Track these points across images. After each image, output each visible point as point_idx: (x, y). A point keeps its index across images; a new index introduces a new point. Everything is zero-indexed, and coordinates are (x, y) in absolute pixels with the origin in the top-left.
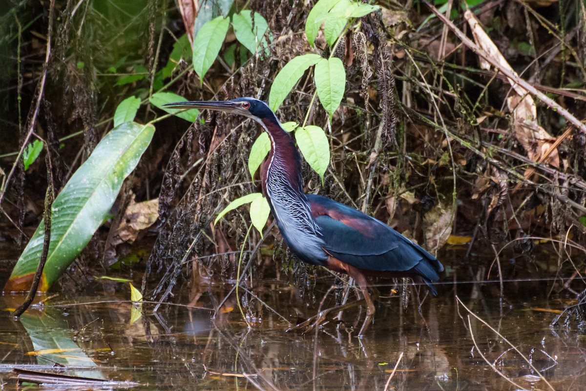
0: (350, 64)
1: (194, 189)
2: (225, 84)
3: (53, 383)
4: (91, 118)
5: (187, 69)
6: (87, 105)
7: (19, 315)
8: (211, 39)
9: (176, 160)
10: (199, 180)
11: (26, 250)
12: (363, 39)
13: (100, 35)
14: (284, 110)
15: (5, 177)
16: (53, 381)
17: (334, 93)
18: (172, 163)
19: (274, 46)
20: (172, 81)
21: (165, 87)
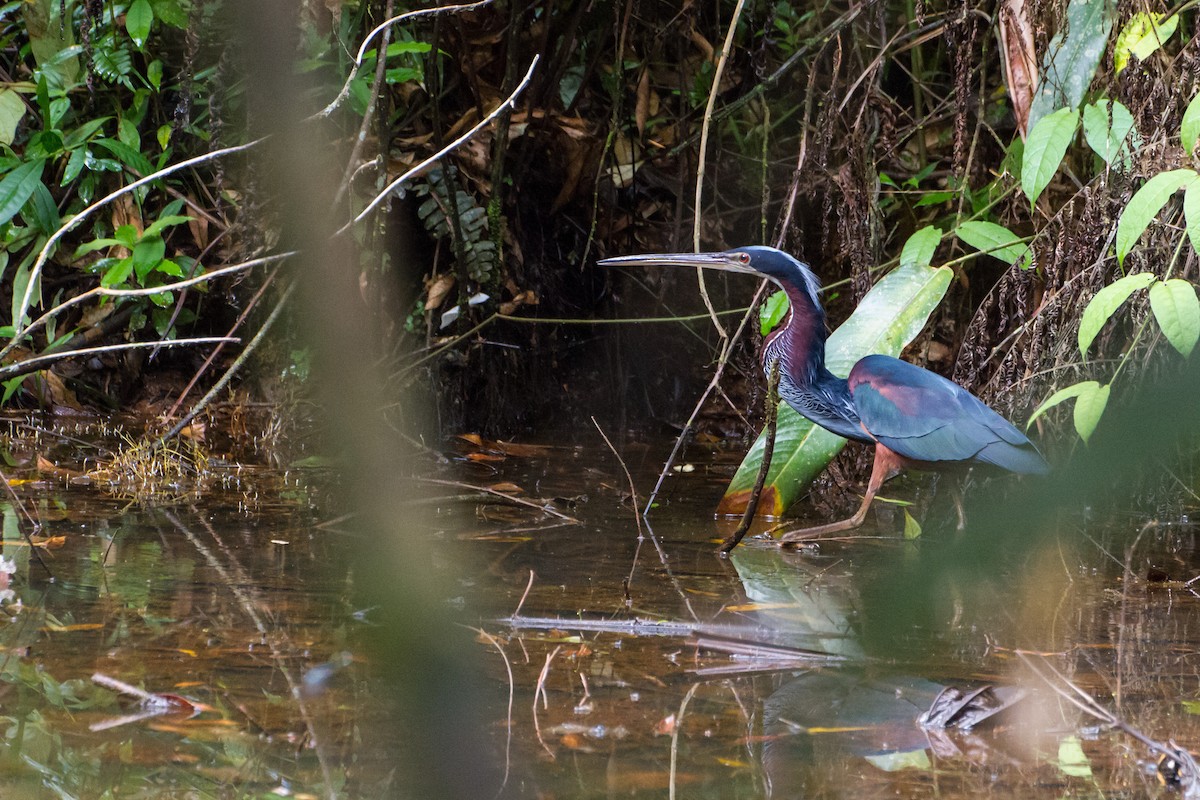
1: (1006, 370)
2: (1062, 211)
3: (750, 655)
4: (863, 255)
5: (1013, 187)
6: (858, 235)
7: (728, 550)
8: (1049, 143)
9: (981, 323)
10: (1013, 357)
11: (751, 452)
13: (888, 129)
14: (1149, 255)
15: (726, 341)
16: (750, 651)
18: (974, 329)
19: (1139, 156)
20: (991, 204)
21: (980, 213)
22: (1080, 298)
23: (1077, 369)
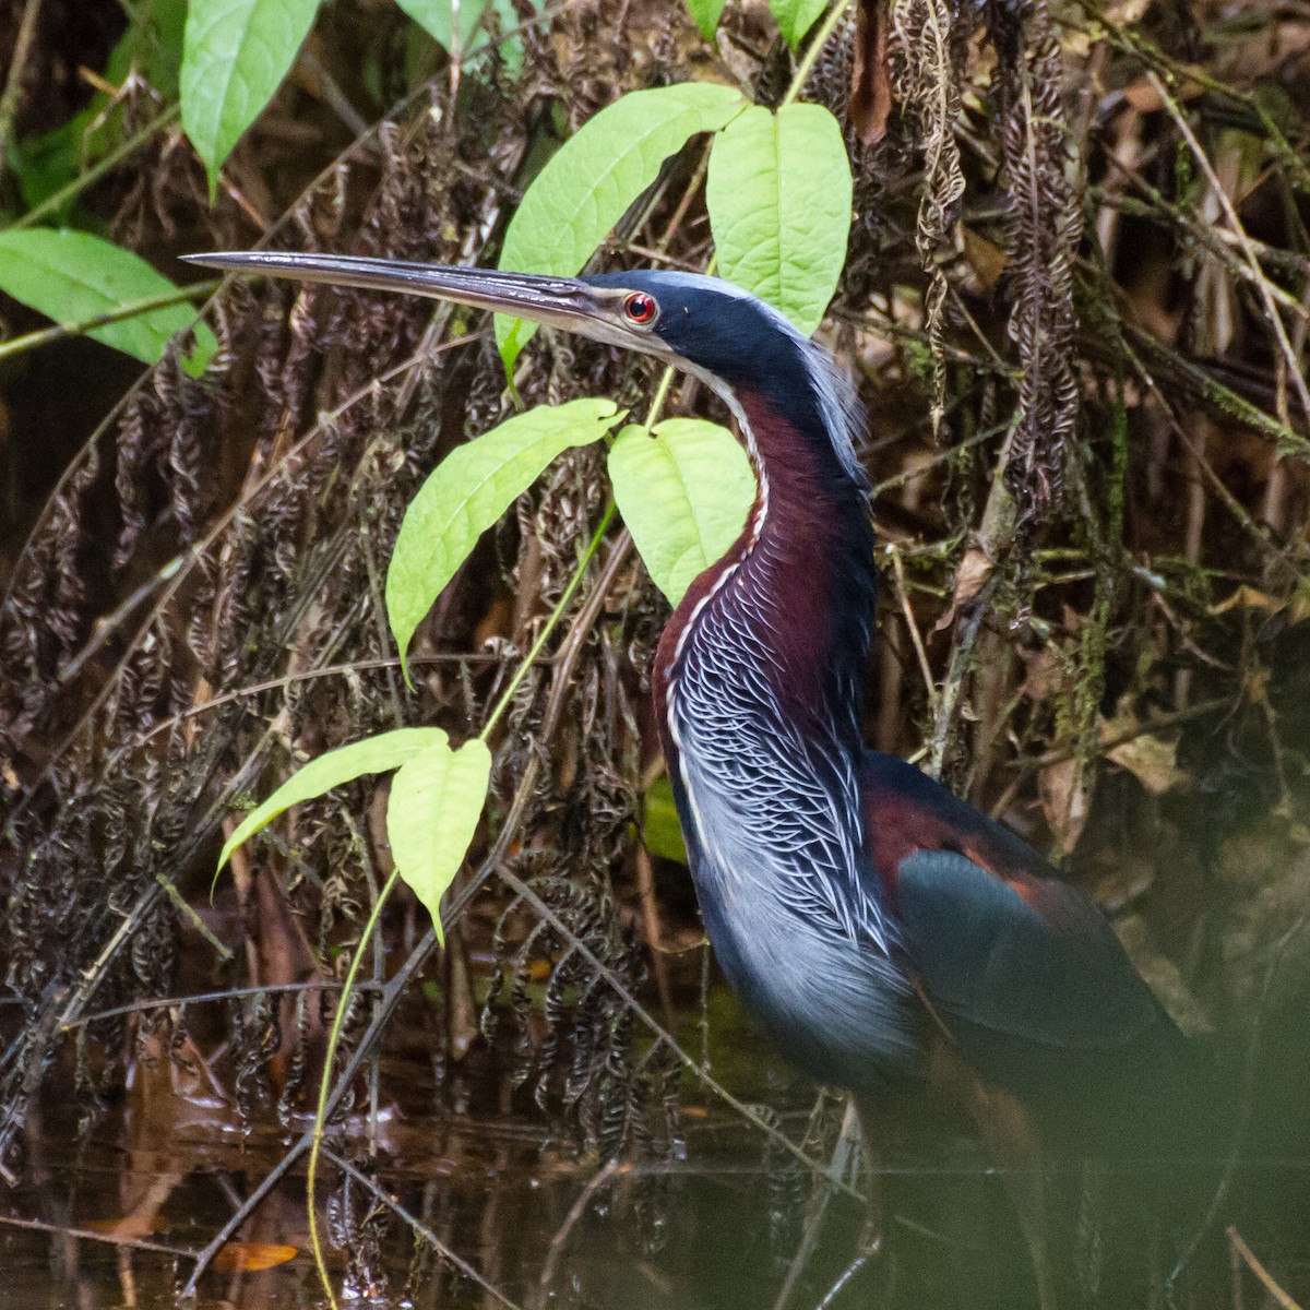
0: (876, 133)
1: (137, 684)
2: (308, 197)
5: (155, 124)
9: (60, 539)
10: (159, 642)
12: (932, 22)
17: (795, 272)
18: (41, 555)
19: (546, 29)
20: (87, 178)
21: (54, 203)
22: (364, 464)
23: (354, 681)
